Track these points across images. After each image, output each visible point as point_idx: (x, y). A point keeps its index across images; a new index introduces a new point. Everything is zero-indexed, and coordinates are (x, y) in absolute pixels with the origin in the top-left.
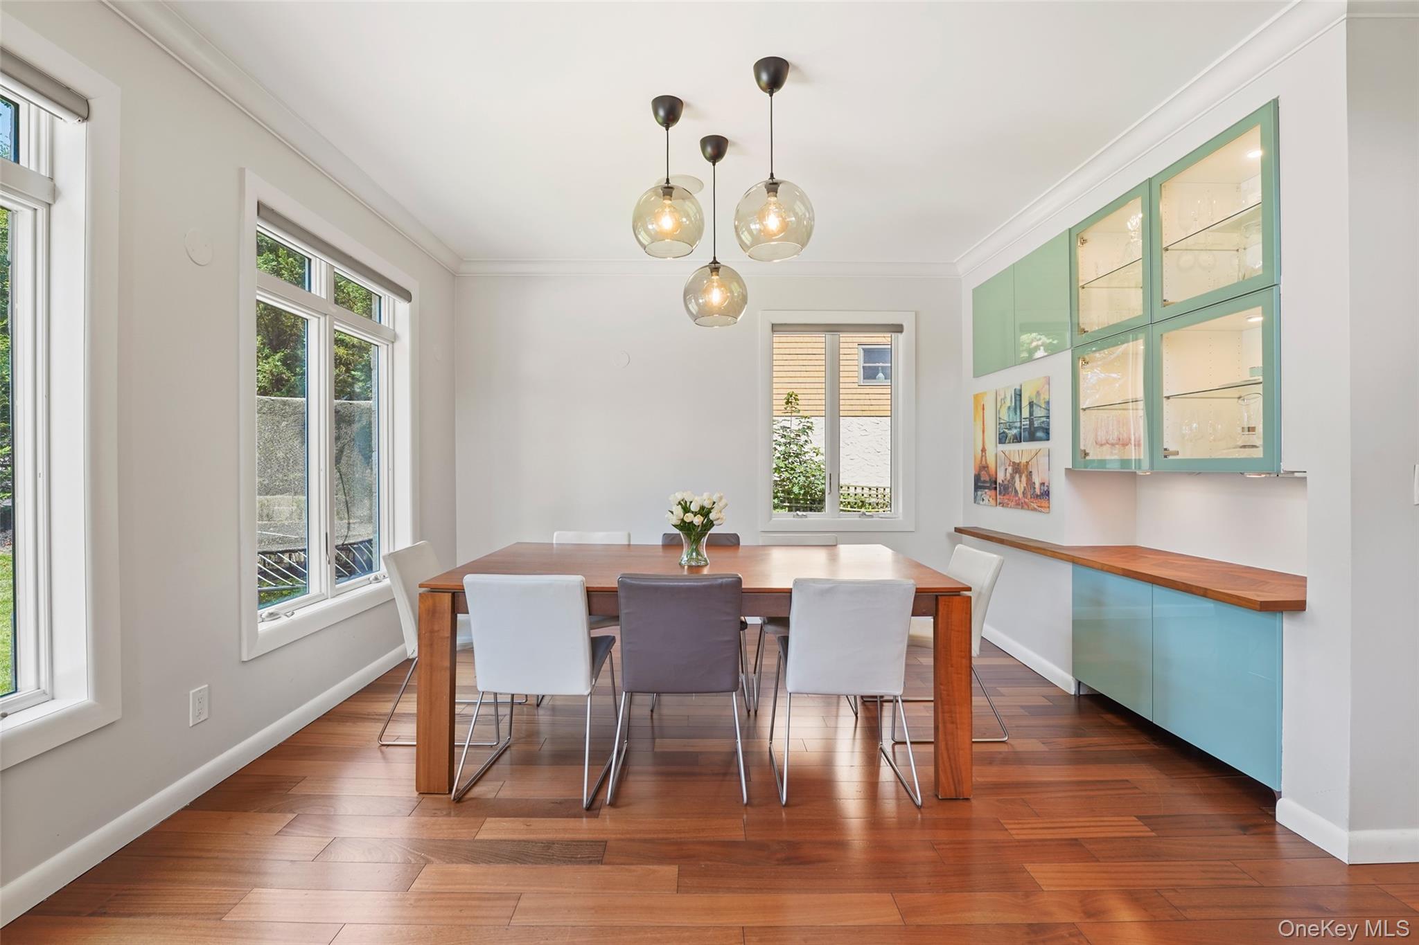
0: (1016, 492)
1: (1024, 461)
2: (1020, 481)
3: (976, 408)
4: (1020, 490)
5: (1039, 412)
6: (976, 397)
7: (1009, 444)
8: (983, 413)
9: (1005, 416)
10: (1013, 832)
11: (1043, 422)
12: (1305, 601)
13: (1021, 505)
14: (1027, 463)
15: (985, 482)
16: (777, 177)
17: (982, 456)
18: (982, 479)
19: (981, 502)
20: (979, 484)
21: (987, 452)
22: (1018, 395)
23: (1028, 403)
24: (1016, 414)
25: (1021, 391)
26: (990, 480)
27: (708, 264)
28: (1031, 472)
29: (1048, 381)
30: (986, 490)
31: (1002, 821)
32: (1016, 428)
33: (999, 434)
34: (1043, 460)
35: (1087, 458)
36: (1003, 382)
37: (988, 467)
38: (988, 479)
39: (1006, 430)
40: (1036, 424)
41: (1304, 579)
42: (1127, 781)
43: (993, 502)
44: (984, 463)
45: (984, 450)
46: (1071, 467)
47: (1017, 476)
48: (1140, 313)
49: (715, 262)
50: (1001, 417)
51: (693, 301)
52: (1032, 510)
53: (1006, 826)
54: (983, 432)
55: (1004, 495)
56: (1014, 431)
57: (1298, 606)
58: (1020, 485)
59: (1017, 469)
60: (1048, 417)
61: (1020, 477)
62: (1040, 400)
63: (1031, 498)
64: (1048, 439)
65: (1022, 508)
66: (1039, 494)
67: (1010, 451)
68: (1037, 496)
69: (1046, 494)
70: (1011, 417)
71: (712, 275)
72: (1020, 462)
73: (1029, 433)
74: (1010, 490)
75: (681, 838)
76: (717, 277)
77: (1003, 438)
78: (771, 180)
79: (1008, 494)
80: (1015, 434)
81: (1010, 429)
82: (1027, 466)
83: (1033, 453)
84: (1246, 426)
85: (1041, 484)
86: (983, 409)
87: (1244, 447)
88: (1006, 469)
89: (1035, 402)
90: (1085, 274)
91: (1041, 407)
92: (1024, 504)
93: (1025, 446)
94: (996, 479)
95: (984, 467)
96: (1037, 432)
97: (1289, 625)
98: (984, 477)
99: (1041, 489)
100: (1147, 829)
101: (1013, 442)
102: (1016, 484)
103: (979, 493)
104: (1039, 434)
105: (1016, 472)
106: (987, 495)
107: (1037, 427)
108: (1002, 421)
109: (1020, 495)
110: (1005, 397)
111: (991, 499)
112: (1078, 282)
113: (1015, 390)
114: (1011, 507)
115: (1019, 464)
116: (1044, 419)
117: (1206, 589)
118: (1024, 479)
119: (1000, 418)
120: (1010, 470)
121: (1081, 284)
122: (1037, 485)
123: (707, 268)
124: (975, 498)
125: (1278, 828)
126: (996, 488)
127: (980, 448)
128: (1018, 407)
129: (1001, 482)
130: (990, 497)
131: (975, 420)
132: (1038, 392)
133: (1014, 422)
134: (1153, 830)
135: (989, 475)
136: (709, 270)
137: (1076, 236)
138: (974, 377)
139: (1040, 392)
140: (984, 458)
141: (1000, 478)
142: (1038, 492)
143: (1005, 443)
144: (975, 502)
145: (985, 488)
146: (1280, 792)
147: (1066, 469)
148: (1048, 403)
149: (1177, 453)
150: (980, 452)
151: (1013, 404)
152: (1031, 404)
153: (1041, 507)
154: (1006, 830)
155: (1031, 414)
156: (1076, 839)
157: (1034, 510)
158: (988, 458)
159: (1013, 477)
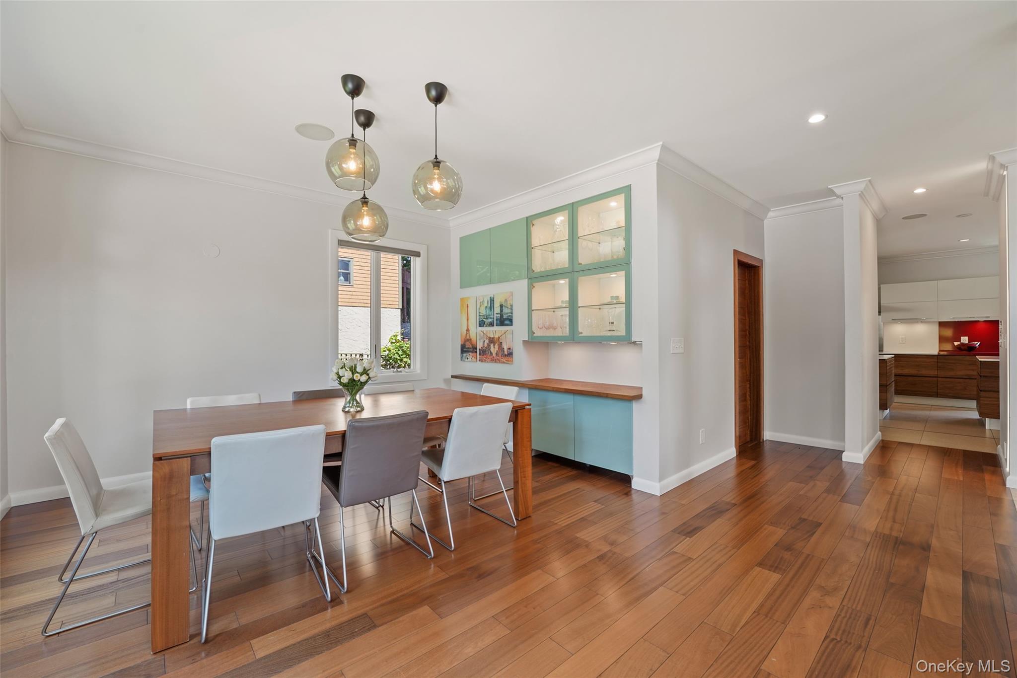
0: (491, 353)
1: (497, 336)
2: (494, 347)
3: (462, 305)
4: (494, 353)
5: (505, 310)
6: (462, 300)
7: (486, 327)
8: (468, 309)
9: (483, 311)
10: (560, 523)
11: (509, 316)
12: (642, 395)
13: (493, 360)
14: (499, 338)
15: (467, 348)
16: (440, 158)
17: (466, 334)
18: (467, 347)
19: (466, 360)
20: (465, 350)
21: (470, 331)
22: (492, 300)
23: (499, 305)
24: (491, 311)
25: (494, 298)
26: (473, 347)
27: (359, 198)
28: (501, 343)
29: (512, 294)
30: (470, 353)
31: (552, 521)
32: (491, 318)
33: (479, 321)
34: (509, 336)
35: (534, 335)
36: (483, 292)
37: (471, 340)
38: (471, 347)
39: (484, 320)
40: (505, 317)
41: (642, 388)
42: (578, 488)
43: (475, 360)
44: (468, 337)
45: (468, 330)
46: (527, 339)
47: (492, 345)
48: (567, 266)
49: (364, 197)
50: (481, 311)
51: (352, 222)
52: (502, 363)
53: (556, 522)
54: (468, 320)
55: (483, 355)
56: (490, 320)
57: (639, 397)
58: (494, 349)
59: (492, 341)
60: (512, 313)
61: (494, 345)
62: (507, 304)
63: (501, 356)
64: (512, 325)
65: (495, 362)
66: (507, 354)
67: (487, 331)
68: (506, 355)
69: (510, 354)
70: (487, 312)
71: (363, 207)
72: (494, 337)
73: (500, 321)
74: (487, 352)
75: (411, 591)
76: (367, 208)
77: (482, 324)
78: (435, 160)
79: (486, 355)
80: (491, 322)
81: (487, 319)
82: (498, 339)
83: (503, 332)
84: (611, 322)
85: (508, 349)
86: (468, 307)
87: (610, 331)
88: (484, 341)
89: (504, 304)
90: (535, 242)
91: (507, 308)
92: (497, 360)
93: (496, 328)
94: (476, 346)
95: (468, 340)
96: (505, 320)
97: (635, 405)
98: (468, 345)
99: (508, 351)
100: (600, 505)
101: (489, 326)
102: (491, 349)
103: (465, 355)
104: (507, 322)
105: (491, 343)
106: (470, 356)
107: (505, 319)
108: (481, 314)
109: (494, 355)
110: (483, 301)
111: (473, 358)
112: (531, 245)
113: (490, 297)
114: (487, 362)
115: (493, 338)
116: (510, 314)
117: (607, 394)
118: (497, 346)
119: (479, 313)
120: (487, 341)
121: (532, 246)
122: (506, 350)
123: (360, 201)
124: (462, 358)
125: (633, 492)
126: (476, 352)
127: (466, 328)
128: (492, 307)
129: (481, 348)
130: (473, 357)
131: (461, 313)
132: (506, 300)
133: (489, 315)
134: (603, 505)
135: (472, 344)
136: (360, 203)
137: (529, 221)
138: (461, 288)
139: (508, 300)
140: (468, 335)
141: (479, 346)
142: (506, 353)
143: (483, 326)
144: (461, 360)
145: (469, 352)
146: (633, 476)
147: (523, 341)
148: (512, 306)
149: (582, 333)
150: (465, 331)
151: (489, 305)
152: (501, 306)
153: (508, 361)
154: (556, 524)
155: (501, 311)
156: (582, 518)
157: (504, 363)
158: (471, 335)
159: (489, 346)
